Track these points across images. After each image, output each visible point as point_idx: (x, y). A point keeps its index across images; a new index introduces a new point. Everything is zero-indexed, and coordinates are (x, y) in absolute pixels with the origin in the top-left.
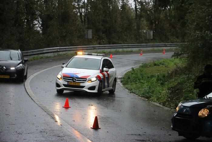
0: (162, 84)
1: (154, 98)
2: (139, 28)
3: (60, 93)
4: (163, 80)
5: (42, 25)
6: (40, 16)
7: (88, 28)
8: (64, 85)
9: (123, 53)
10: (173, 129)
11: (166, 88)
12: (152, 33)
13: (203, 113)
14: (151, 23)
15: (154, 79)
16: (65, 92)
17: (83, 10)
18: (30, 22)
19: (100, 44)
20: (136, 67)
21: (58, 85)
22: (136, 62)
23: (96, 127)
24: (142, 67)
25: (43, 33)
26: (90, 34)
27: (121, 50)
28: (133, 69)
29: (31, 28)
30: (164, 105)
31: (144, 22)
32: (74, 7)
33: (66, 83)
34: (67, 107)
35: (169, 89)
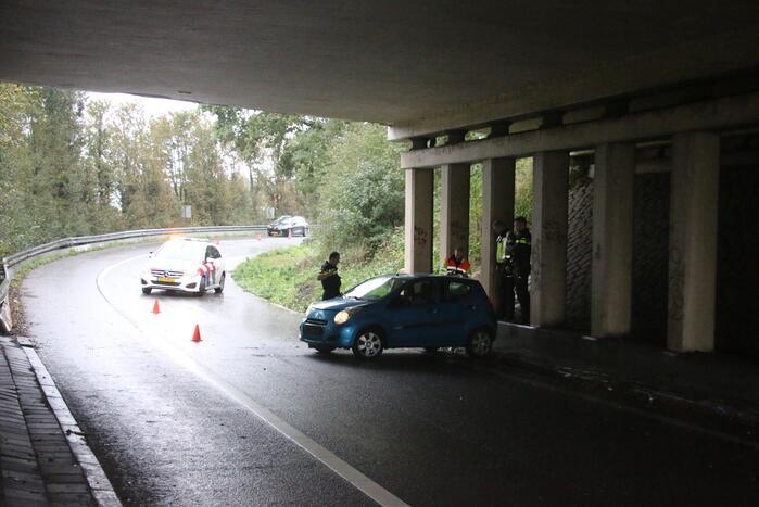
0: (287, 279)
1: (276, 298)
2: (255, 204)
3: (147, 292)
4: (288, 274)
5: (122, 200)
6: (118, 187)
7: (186, 204)
8: (153, 282)
9: (235, 237)
10: (302, 339)
11: (292, 284)
12: (273, 211)
13: (342, 317)
14: (273, 199)
15: (277, 273)
16: (153, 291)
17: (179, 180)
18: (104, 195)
19: (202, 225)
20: (252, 256)
21: (144, 282)
22: (254, 250)
23: (197, 338)
24: (261, 256)
25: (124, 212)
26: (188, 211)
27: (231, 233)
28: (248, 260)
29: (105, 204)
30: (290, 308)
31: (263, 196)
32: (166, 176)
33: (155, 279)
34: (156, 310)
35: (296, 286)
